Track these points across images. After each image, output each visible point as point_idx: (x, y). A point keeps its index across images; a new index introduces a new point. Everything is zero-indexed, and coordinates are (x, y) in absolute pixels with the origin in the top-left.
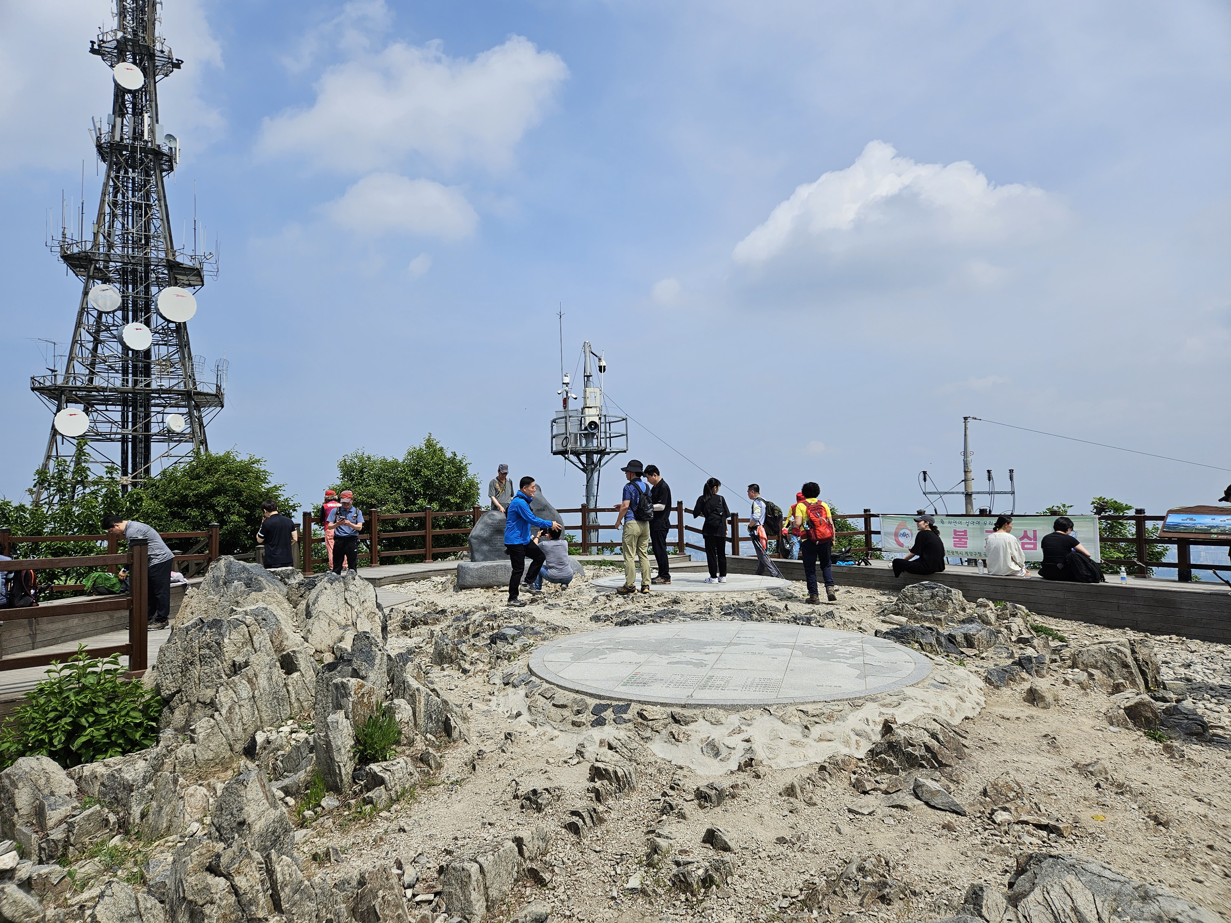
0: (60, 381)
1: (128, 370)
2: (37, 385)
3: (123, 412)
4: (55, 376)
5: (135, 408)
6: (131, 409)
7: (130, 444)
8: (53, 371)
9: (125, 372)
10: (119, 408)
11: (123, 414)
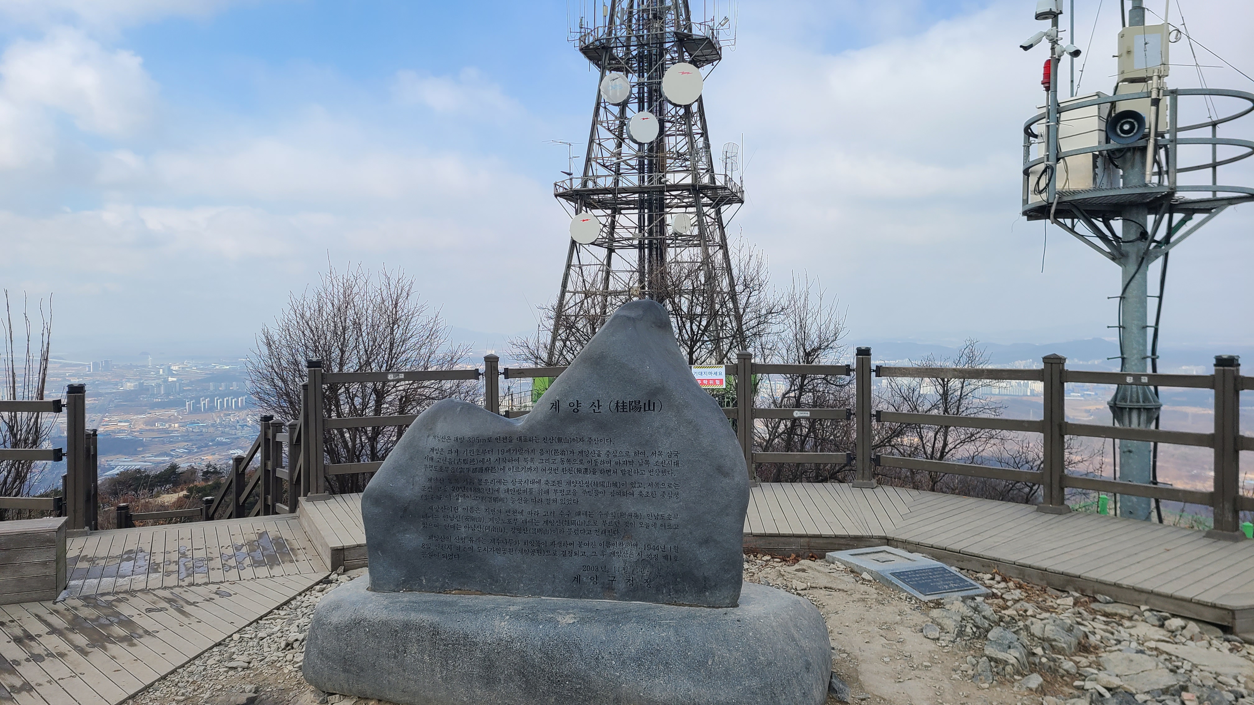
1: (644, 167)
2: (561, 190)
3: (640, 214)
4: (571, 179)
5: (650, 210)
6: (646, 211)
7: (646, 250)
8: (570, 174)
9: (641, 170)
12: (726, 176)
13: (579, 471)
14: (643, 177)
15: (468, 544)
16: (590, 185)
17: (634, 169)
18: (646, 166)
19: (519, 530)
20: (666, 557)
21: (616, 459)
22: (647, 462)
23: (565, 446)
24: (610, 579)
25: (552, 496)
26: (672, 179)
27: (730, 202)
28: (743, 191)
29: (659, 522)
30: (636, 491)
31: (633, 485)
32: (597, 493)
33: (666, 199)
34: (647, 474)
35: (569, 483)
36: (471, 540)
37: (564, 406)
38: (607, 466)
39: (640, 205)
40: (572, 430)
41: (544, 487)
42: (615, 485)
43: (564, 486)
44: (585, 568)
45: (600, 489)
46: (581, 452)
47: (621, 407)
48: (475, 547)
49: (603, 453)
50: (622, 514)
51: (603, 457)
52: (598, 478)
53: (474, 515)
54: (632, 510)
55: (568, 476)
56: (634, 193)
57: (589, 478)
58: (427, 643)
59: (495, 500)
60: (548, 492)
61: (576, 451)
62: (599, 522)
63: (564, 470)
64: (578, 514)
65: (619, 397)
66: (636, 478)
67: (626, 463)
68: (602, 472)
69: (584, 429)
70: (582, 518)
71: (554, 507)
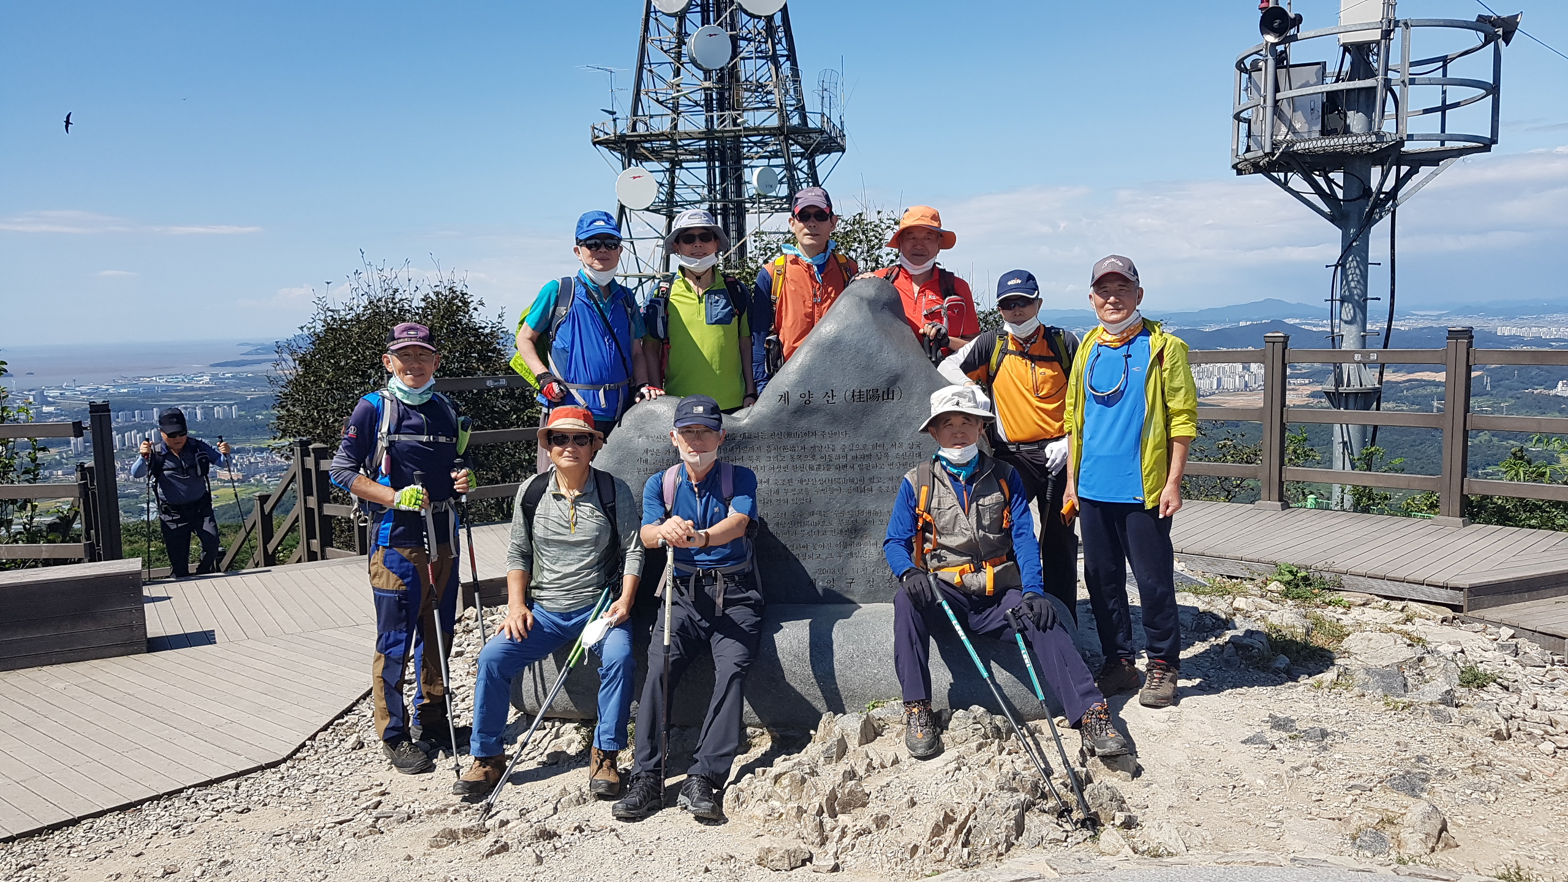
0: (623, 127)
1: (712, 103)
2: (602, 137)
3: (709, 168)
4: (614, 120)
5: (723, 163)
6: (717, 164)
7: (719, 217)
8: (613, 113)
9: (709, 107)
10: (704, 164)
11: (709, 174)
12: (823, 115)
13: (811, 468)
14: (712, 117)
16: (641, 129)
17: (698, 105)
18: (714, 102)
21: (853, 453)
22: (887, 455)
23: (795, 441)
24: (849, 581)
25: (782, 496)
26: (750, 119)
27: (829, 151)
28: (844, 136)
30: (875, 486)
31: (871, 480)
32: (832, 490)
33: (744, 147)
34: (887, 468)
35: (801, 482)
37: (795, 398)
38: (843, 461)
39: (709, 155)
40: (803, 424)
41: (773, 487)
42: (852, 481)
43: (796, 485)
44: (822, 571)
45: (835, 486)
46: (813, 447)
47: (858, 396)
49: (838, 447)
50: (860, 512)
51: (838, 452)
52: (832, 474)
54: (872, 507)
55: (799, 474)
56: (701, 139)
57: (823, 474)
60: (777, 492)
61: (808, 446)
62: (835, 522)
63: (795, 468)
64: (813, 513)
65: (855, 386)
66: (875, 472)
67: (863, 457)
68: (838, 468)
69: (816, 422)
70: (816, 518)
71: (785, 508)
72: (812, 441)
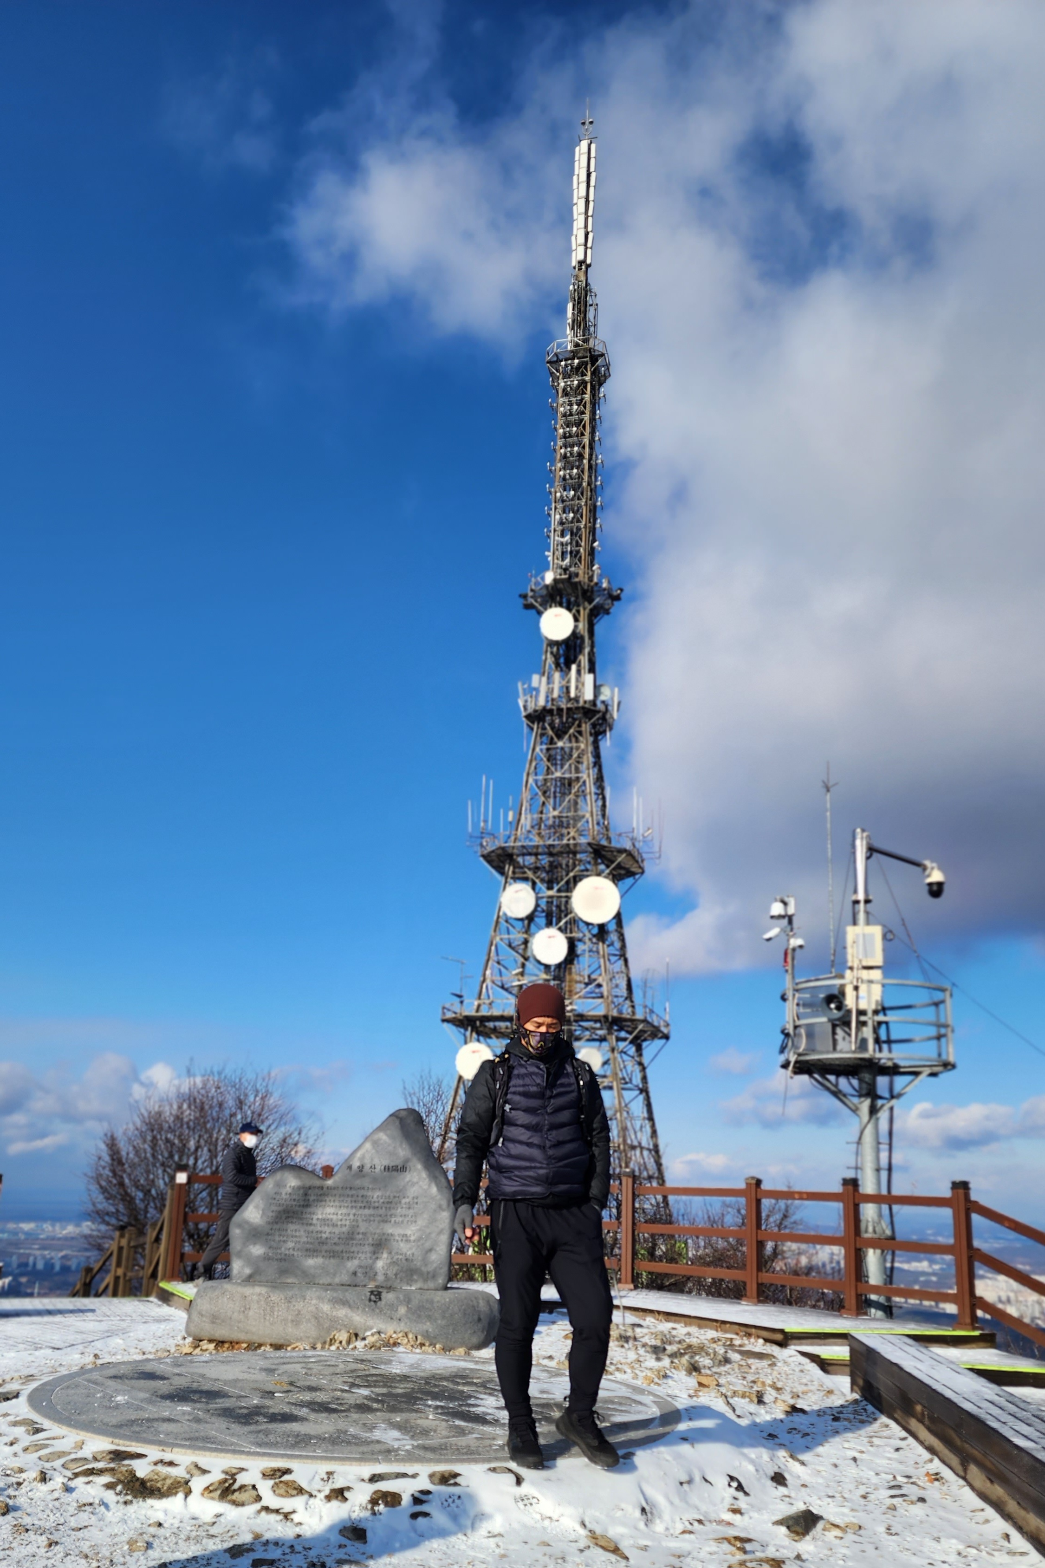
0: (469, 1009)
4: (462, 1002)
8: (460, 996)
13: (361, 1207)
15: (291, 1252)
16: (485, 1010)
19: (323, 1243)
20: (407, 1260)
21: (382, 1200)
22: (400, 1202)
23: (353, 1192)
24: (374, 1275)
25: (343, 1222)
27: (653, 1038)
28: (668, 1025)
29: (404, 1239)
30: (393, 1220)
31: (391, 1216)
32: (370, 1221)
34: (399, 1210)
35: (354, 1215)
36: (294, 1249)
37: (354, 1168)
38: (377, 1204)
40: (358, 1183)
41: (340, 1217)
42: (380, 1216)
43: (351, 1217)
44: (360, 1267)
45: (372, 1218)
46: (362, 1196)
47: (387, 1169)
48: (296, 1254)
49: (375, 1196)
50: (384, 1234)
51: (375, 1199)
52: (371, 1211)
53: (297, 1234)
54: (390, 1231)
55: (354, 1211)
57: (367, 1211)
58: (263, 1303)
59: (311, 1224)
60: (341, 1220)
61: (360, 1195)
62: (370, 1239)
63: (352, 1207)
64: (359, 1234)
65: (386, 1162)
66: (393, 1211)
67: (388, 1203)
68: (374, 1208)
69: (366, 1182)
70: (361, 1236)
71: (344, 1229)
72: (362, 1192)
